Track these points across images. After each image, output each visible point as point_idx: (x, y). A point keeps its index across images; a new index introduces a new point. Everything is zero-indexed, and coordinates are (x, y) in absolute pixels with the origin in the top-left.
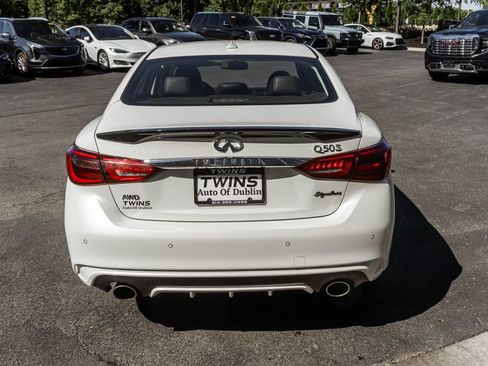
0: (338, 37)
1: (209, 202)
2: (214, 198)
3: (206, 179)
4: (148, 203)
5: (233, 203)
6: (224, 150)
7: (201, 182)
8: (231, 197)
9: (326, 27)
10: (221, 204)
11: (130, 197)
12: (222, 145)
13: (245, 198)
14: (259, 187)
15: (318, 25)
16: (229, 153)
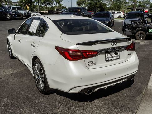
0: (24, 14)
1: (109, 61)
2: (110, 59)
3: (108, 54)
4: (95, 63)
5: (114, 60)
6: (113, 45)
7: (107, 55)
8: (113, 58)
9: (19, 11)
10: (111, 60)
11: (90, 62)
12: (113, 44)
13: (116, 58)
14: (118, 55)
15: (16, 10)
16: (114, 46)
